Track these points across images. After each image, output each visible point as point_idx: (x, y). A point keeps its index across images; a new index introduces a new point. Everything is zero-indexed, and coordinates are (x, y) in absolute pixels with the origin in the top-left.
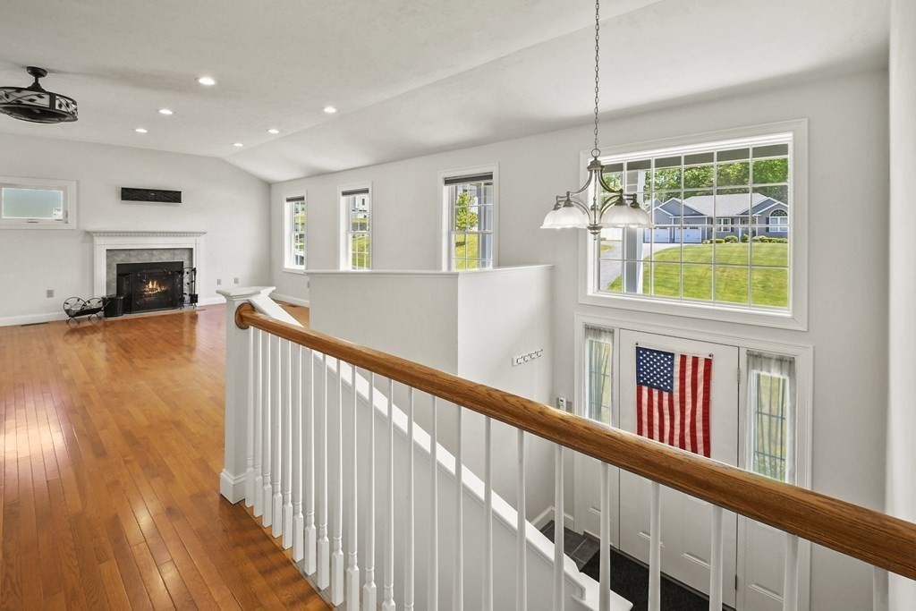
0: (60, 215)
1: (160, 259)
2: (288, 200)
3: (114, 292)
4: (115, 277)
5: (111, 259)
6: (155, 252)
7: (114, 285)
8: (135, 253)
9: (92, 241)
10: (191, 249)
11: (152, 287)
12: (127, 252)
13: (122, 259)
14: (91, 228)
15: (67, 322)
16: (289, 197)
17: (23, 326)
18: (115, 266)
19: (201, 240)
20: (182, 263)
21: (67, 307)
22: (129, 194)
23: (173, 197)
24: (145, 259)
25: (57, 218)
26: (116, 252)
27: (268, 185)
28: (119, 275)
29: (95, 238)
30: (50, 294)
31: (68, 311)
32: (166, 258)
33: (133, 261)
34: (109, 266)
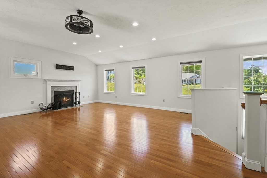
0: (35, 73)
1: (67, 90)
2: (105, 71)
3: (53, 101)
4: (54, 96)
5: (52, 90)
6: (66, 87)
7: (54, 99)
8: (60, 87)
9: (46, 83)
10: (76, 86)
11: (65, 99)
12: (57, 87)
13: (56, 89)
14: (46, 78)
15: (41, 112)
16: (106, 69)
17: (24, 115)
18: (54, 92)
19: (79, 83)
20: (74, 91)
21: (40, 107)
22: (59, 67)
23: (71, 68)
24: (63, 89)
25: (34, 74)
26: (54, 87)
27: (97, 66)
28: (55, 95)
29: (47, 82)
30: (32, 102)
31: (41, 109)
32: (69, 89)
33: (59, 90)
34: (52, 92)
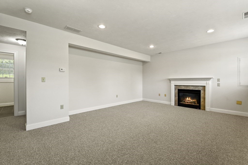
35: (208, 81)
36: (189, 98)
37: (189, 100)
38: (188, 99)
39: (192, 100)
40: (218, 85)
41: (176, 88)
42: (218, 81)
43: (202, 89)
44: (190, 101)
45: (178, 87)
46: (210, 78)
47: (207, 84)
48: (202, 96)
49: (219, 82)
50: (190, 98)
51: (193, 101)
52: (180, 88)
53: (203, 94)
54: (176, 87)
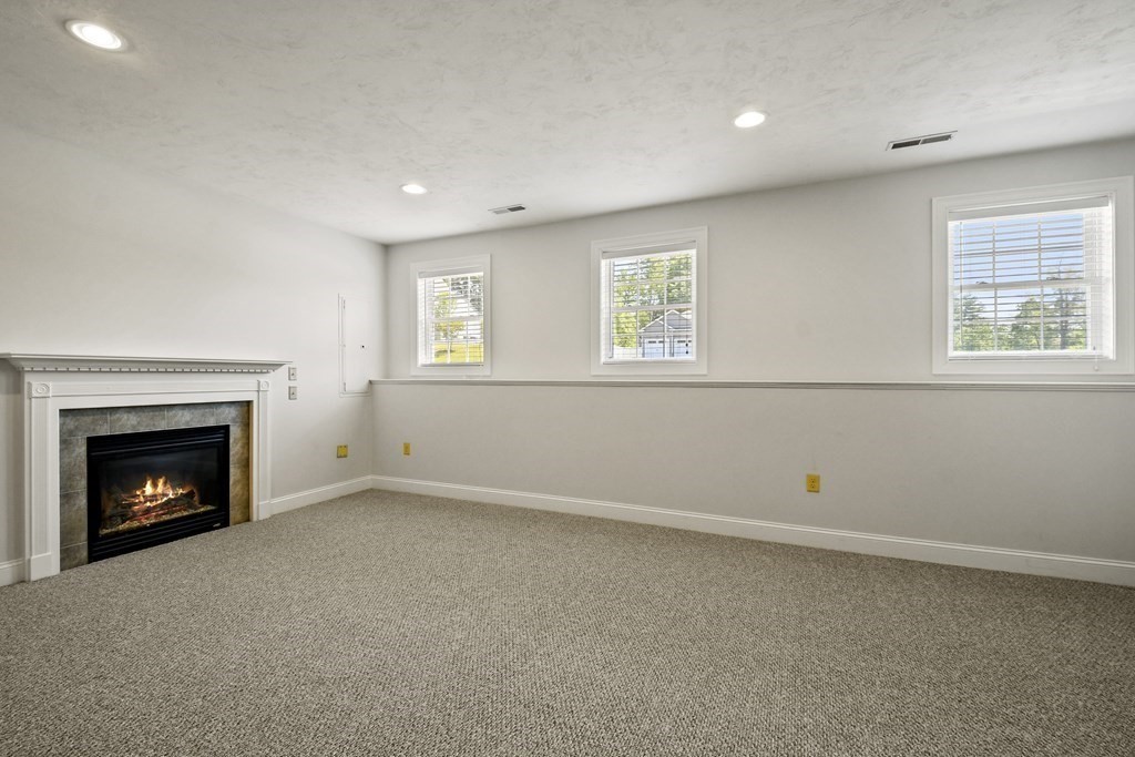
35: (263, 379)
36: (155, 485)
37: (154, 497)
38: (149, 489)
39: (173, 488)
40: (292, 394)
41: (71, 433)
42: (292, 377)
43: (234, 420)
44: (165, 499)
45: (88, 419)
46: (276, 366)
47: (258, 391)
48: (237, 453)
49: (292, 384)
50: (161, 482)
51: (181, 491)
52: (104, 430)
53: (239, 445)
54: (71, 423)
